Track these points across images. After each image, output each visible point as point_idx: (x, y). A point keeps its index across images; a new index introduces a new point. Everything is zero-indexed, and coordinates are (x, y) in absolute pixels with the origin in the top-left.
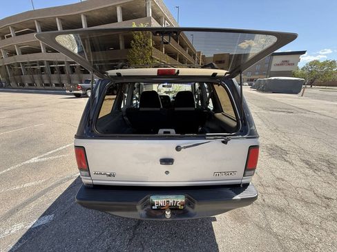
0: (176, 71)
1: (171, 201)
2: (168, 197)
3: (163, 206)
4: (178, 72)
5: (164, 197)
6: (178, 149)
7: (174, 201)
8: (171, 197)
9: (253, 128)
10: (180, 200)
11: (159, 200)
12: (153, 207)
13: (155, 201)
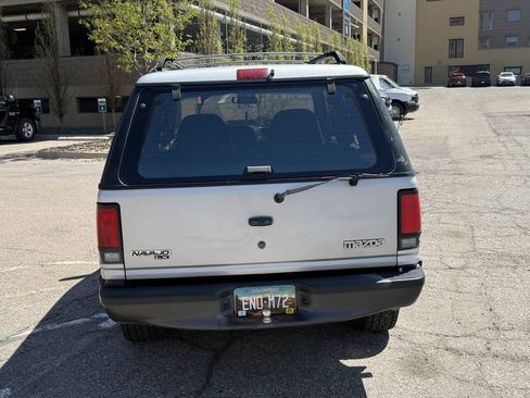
0: (269, 72)
1: (271, 299)
2: (265, 289)
3: (257, 311)
4: (272, 74)
5: (257, 290)
6: (279, 199)
7: (276, 299)
8: (270, 289)
9: (402, 159)
10: (286, 296)
11: (249, 298)
12: (240, 313)
13: (243, 299)
